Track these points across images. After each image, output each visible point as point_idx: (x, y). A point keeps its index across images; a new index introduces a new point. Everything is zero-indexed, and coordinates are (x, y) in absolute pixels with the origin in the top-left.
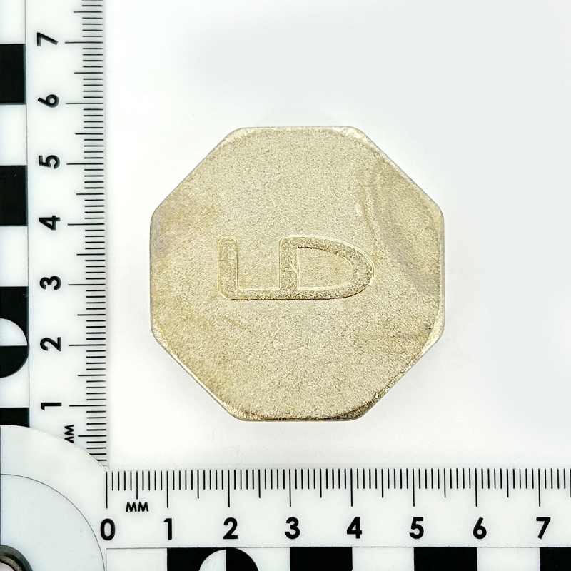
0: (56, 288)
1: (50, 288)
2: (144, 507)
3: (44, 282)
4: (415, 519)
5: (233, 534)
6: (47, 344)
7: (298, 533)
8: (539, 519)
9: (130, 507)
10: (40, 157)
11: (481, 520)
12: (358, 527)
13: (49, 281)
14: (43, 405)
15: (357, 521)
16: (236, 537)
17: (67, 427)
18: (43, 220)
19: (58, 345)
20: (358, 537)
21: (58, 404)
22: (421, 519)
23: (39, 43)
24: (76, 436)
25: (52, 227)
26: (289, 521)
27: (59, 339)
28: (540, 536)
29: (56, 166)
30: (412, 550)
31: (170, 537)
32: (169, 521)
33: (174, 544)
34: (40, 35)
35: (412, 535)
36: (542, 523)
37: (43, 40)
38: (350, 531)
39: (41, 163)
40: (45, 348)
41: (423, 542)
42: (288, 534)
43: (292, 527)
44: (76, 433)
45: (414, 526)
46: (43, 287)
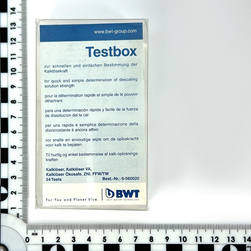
0: (15, 179)
1: (13, 179)
2: (36, 234)
3: (12, 177)
4: (104, 237)
5: (59, 241)
6: (13, 193)
7: (75, 241)
8: (135, 237)
9: (33, 234)
10: (11, 146)
11: (120, 237)
12: (90, 239)
13: (13, 177)
14: (12, 208)
15: (90, 238)
16: (59, 242)
17: (17, 214)
18: (12, 162)
19: (15, 193)
20: (90, 242)
21: (15, 208)
22: (106, 237)
23: (11, 118)
24: (20, 216)
25: (14, 164)
26: (73, 238)
27: (16, 192)
28: (135, 241)
29: (15, 148)
30: (103, 245)
31: (43, 242)
32: (43, 238)
33: (44, 243)
34: (12, 116)
35: (103, 241)
36: (135, 238)
37: (12, 117)
38: (88, 240)
39: (12, 147)
40: (12, 194)
41: (106, 243)
42: (72, 241)
43: (73, 239)
44: (20, 215)
45: (104, 239)
46: (12, 178)
